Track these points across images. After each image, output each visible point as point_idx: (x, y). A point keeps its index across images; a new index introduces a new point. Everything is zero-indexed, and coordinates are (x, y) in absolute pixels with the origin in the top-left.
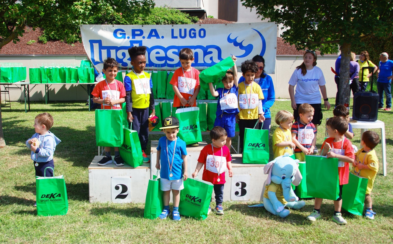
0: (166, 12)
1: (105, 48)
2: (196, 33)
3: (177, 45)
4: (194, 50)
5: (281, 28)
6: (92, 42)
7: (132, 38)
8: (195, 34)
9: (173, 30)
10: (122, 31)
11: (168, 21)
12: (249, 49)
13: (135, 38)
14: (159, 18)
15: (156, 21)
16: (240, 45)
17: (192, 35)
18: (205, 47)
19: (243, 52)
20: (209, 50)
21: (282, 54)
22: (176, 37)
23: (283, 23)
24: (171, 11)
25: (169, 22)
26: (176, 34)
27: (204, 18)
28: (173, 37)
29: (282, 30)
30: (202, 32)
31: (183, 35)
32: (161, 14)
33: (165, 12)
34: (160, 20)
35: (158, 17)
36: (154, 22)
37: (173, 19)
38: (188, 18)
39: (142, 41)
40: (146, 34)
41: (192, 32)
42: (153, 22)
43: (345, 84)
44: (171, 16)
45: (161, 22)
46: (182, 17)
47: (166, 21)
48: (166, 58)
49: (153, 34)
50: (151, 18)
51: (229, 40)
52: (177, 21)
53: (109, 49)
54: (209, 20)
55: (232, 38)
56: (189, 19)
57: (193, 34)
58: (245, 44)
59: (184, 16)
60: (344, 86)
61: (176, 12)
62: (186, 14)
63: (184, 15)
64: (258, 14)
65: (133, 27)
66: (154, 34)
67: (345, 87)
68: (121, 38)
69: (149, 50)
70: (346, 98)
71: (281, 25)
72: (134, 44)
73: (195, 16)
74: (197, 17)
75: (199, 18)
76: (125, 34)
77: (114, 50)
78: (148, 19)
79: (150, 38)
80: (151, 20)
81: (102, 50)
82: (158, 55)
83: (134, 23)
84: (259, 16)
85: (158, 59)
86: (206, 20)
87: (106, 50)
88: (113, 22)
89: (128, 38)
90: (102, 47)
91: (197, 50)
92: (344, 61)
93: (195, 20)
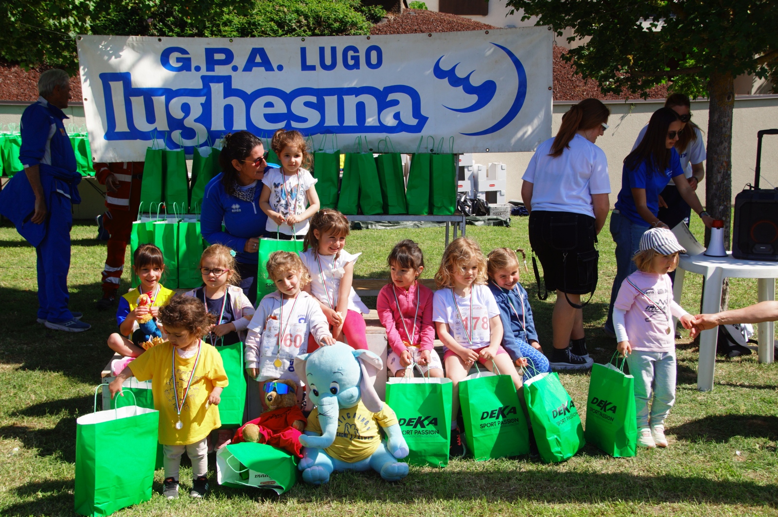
1: (139, 92)
2: (358, 56)
3: (315, 87)
4: (356, 97)
5: (568, 39)
6: (108, 78)
7: (208, 70)
8: (356, 59)
9: (303, 51)
10: (182, 54)
11: (306, 17)
12: (486, 92)
13: (213, 70)
14: (286, 10)
15: (276, 18)
16: (464, 83)
17: (351, 62)
18: (382, 90)
19: (474, 99)
20: (391, 97)
22: (313, 68)
23: (574, 26)
25: (311, 20)
26: (313, 59)
27: (399, 11)
28: (305, 67)
29: (569, 43)
30: (374, 54)
31: (328, 62)
34: (288, 17)
35: (281, 8)
36: (272, 20)
37: (321, 14)
38: (356, 9)
39: (229, 77)
40: (240, 60)
41: (351, 53)
42: (271, 21)
43: (720, 173)
44: (314, 5)
45: (290, 21)
46: (343, 8)
47: (302, 18)
48: (290, 116)
49: (256, 61)
50: (263, 9)
51: (439, 72)
52: (329, 18)
53: (148, 94)
54: (413, 14)
55: (445, 66)
56: (360, 13)
57: (352, 59)
58: (476, 81)
59: (348, 6)
60: (717, 177)
63: (350, 1)
64: (511, 8)
65: (209, 44)
66: (258, 59)
67: (719, 179)
68: (179, 69)
69: (249, 99)
70: (722, 207)
71: (569, 31)
72: (212, 85)
73: (376, 6)
74: (380, 7)
75: (386, 10)
76: (189, 59)
77: (163, 98)
78: (257, 14)
79: (251, 70)
80: (265, 15)
81: (133, 99)
82: (269, 111)
83: (222, 24)
84: (512, 13)
85: (270, 118)
86: (403, 16)
87: (142, 97)
88: (168, 19)
89: (198, 69)
90: (130, 91)
91: (363, 98)
92: (716, 117)
93: (376, 15)
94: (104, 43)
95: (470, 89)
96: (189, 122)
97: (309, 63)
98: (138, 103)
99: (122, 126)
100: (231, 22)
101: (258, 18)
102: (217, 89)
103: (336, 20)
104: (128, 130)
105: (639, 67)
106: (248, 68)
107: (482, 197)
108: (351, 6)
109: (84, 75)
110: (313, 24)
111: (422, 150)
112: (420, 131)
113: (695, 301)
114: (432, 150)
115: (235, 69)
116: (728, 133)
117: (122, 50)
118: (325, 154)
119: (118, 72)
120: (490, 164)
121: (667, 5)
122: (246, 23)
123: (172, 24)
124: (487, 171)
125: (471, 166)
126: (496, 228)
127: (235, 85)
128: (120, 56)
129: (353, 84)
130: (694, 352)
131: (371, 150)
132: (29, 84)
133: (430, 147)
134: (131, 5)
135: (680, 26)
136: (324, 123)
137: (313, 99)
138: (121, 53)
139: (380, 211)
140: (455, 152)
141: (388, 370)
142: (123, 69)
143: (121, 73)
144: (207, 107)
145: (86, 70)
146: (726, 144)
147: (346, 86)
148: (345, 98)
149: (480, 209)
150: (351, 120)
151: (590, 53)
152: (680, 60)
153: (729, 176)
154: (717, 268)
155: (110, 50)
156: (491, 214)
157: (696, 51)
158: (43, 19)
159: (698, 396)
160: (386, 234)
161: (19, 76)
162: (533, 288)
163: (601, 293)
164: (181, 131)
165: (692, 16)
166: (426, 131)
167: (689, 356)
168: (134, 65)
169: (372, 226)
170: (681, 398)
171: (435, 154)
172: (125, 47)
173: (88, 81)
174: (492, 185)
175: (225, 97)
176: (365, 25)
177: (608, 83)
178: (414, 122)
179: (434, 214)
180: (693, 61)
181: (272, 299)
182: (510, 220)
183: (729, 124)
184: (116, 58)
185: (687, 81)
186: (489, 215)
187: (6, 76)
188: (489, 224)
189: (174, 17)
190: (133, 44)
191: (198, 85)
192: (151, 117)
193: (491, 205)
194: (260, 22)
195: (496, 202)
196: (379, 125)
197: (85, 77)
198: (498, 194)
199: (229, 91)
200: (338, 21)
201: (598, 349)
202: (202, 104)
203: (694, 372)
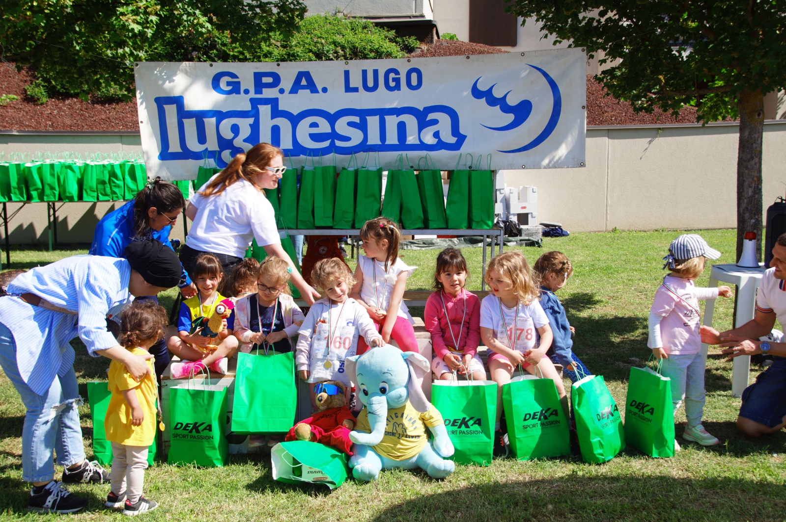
0: (340, 27)
1: (191, 114)
2: (400, 78)
3: (358, 107)
4: (397, 116)
5: (600, 61)
6: (162, 102)
7: (256, 93)
8: (397, 81)
9: (347, 73)
10: (232, 78)
11: (343, 48)
12: (522, 111)
13: (261, 93)
14: (323, 41)
15: (315, 49)
16: (501, 103)
17: (392, 84)
18: (422, 110)
19: (510, 118)
21: (621, 122)
22: (356, 90)
23: (605, 49)
24: (351, 23)
25: (348, 51)
26: (356, 81)
27: (432, 41)
28: (348, 89)
30: (414, 76)
31: (370, 83)
32: (327, 32)
33: (336, 28)
34: (326, 48)
35: (319, 40)
36: (311, 51)
37: (357, 45)
38: (391, 40)
39: (277, 100)
40: (287, 83)
41: (392, 75)
42: (309, 52)
43: (751, 187)
44: (350, 36)
45: (328, 51)
46: (378, 39)
47: (339, 49)
48: (334, 135)
49: (302, 84)
50: (302, 41)
51: (476, 93)
52: (365, 49)
53: (200, 116)
54: (445, 44)
55: (482, 87)
56: (394, 44)
57: (393, 81)
58: (512, 101)
59: (383, 37)
60: (748, 192)
61: (365, 27)
62: (388, 31)
63: (384, 33)
64: (545, 32)
65: (257, 68)
66: (304, 82)
67: (750, 193)
68: (229, 93)
69: (295, 120)
70: (753, 221)
71: (601, 54)
72: (259, 106)
73: (410, 37)
74: (414, 37)
75: (419, 41)
76: (239, 83)
77: (214, 120)
78: (296, 46)
79: (296, 93)
80: (304, 47)
81: (185, 121)
82: (315, 130)
83: (263, 55)
84: (546, 36)
85: (315, 137)
86: (436, 46)
87: (194, 119)
88: (211, 52)
89: (247, 92)
90: (183, 114)
91: (404, 118)
92: (746, 134)
93: (410, 46)
94: (160, 69)
95: (506, 109)
96: (238, 142)
97: (352, 85)
98: (190, 125)
99: (175, 147)
100: (271, 53)
101: (297, 49)
102: (265, 110)
103: (371, 51)
104: (181, 151)
105: (670, 86)
106: (294, 91)
107: (514, 219)
108: (386, 37)
109: (140, 99)
110: (350, 54)
111: (461, 168)
112: (458, 149)
113: (727, 315)
114: (470, 167)
115: (282, 91)
116: (758, 149)
117: (175, 75)
118: (368, 171)
119: (172, 95)
120: (521, 187)
121: (698, 26)
122: (286, 54)
123: (215, 56)
124: (519, 193)
125: (503, 189)
126: (528, 248)
127: (281, 107)
128: (173, 81)
129: (394, 105)
130: (727, 361)
131: (412, 167)
132: (82, 115)
133: (469, 164)
134: (184, 32)
135: (711, 46)
136: (367, 142)
137: (356, 119)
138: (174, 78)
139: (421, 225)
140: (492, 169)
141: (433, 373)
142: (177, 93)
143: (174, 97)
144: (255, 127)
145: (142, 93)
146: (757, 160)
147: (388, 106)
148: (387, 118)
149: (512, 231)
150: (392, 138)
151: (622, 74)
152: (708, 82)
153: (760, 190)
154: (751, 278)
155: (164, 75)
156: (523, 235)
157: (725, 72)
158: (101, 50)
159: (733, 402)
160: (421, 254)
161: (73, 108)
162: (567, 303)
163: (633, 308)
164: (230, 151)
165: (722, 36)
166: (465, 148)
167: (722, 365)
168: (187, 89)
169: (407, 247)
170: (717, 404)
171: (473, 170)
172: (178, 72)
173: (144, 104)
174: (524, 208)
175: (272, 118)
176: (400, 54)
177: (640, 102)
178: (453, 140)
179: (473, 227)
180: (721, 82)
181: (321, 305)
182: (542, 240)
183: (759, 141)
184: (170, 82)
185: (715, 102)
186: (521, 236)
187: (60, 109)
188: (521, 245)
189: (217, 50)
190: (186, 70)
191: (248, 107)
192: (202, 139)
193: (522, 227)
194: (299, 53)
195: (527, 224)
196: (419, 143)
197: (141, 100)
198: (530, 216)
199: (276, 113)
200: (374, 52)
201: (633, 359)
202: (250, 125)
203: (728, 380)
